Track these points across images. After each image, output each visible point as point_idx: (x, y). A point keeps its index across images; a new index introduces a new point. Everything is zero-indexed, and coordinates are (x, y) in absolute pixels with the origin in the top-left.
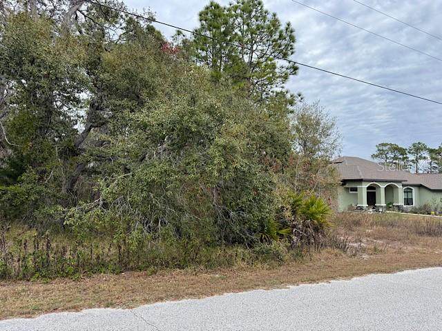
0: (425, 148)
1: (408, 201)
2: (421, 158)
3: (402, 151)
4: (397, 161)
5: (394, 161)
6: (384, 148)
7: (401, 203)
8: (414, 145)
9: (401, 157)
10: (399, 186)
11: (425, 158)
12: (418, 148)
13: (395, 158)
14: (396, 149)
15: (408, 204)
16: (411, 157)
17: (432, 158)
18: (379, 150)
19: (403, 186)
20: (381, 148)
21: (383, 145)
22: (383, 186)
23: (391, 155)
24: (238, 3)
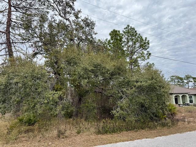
0: (191, 77)
1: (191, 101)
2: (190, 81)
3: (181, 79)
4: (179, 83)
5: (178, 83)
6: (173, 78)
7: (188, 102)
8: (186, 76)
9: (181, 81)
10: (187, 95)
11: (191, 81)
12: (188, 77)
13: (178, 82)
14: (178, 78)
15: (191, 103)
16: (185, 81)
17: (194, 81)
18: (171, 79)
19: (189, 95)
20: (172, 78)
21: (173, 76)
22: (181, 96)
23: (176, 81)
24: (126, 31)
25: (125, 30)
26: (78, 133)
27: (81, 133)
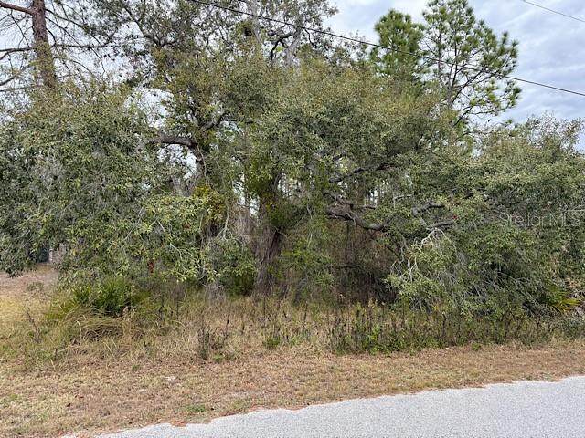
24: (434, 11)
25: (430, 11)
26: (271, 345)
27: (279, 348)
